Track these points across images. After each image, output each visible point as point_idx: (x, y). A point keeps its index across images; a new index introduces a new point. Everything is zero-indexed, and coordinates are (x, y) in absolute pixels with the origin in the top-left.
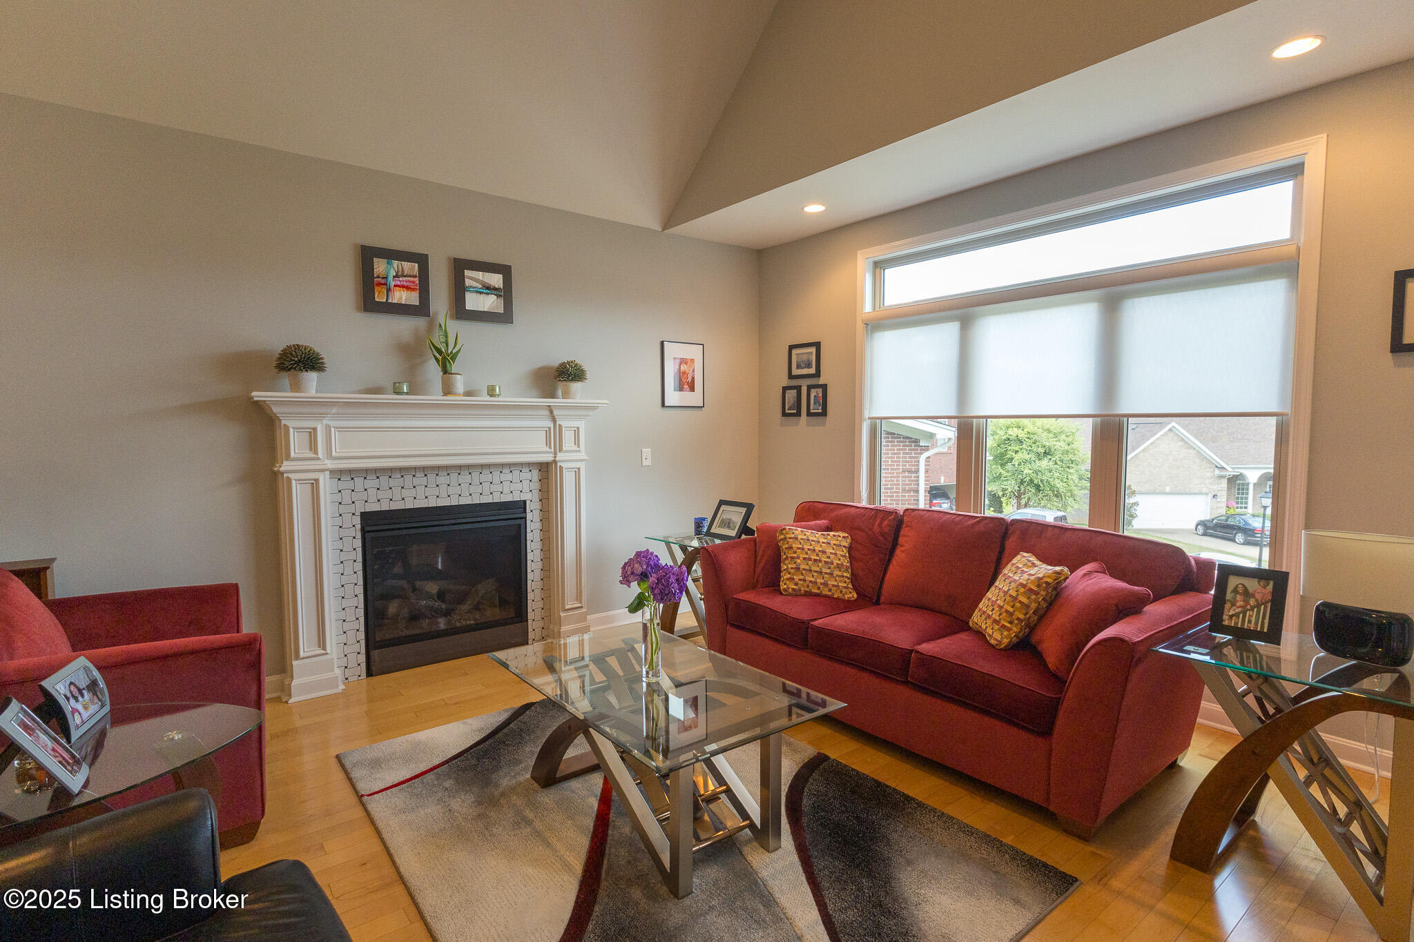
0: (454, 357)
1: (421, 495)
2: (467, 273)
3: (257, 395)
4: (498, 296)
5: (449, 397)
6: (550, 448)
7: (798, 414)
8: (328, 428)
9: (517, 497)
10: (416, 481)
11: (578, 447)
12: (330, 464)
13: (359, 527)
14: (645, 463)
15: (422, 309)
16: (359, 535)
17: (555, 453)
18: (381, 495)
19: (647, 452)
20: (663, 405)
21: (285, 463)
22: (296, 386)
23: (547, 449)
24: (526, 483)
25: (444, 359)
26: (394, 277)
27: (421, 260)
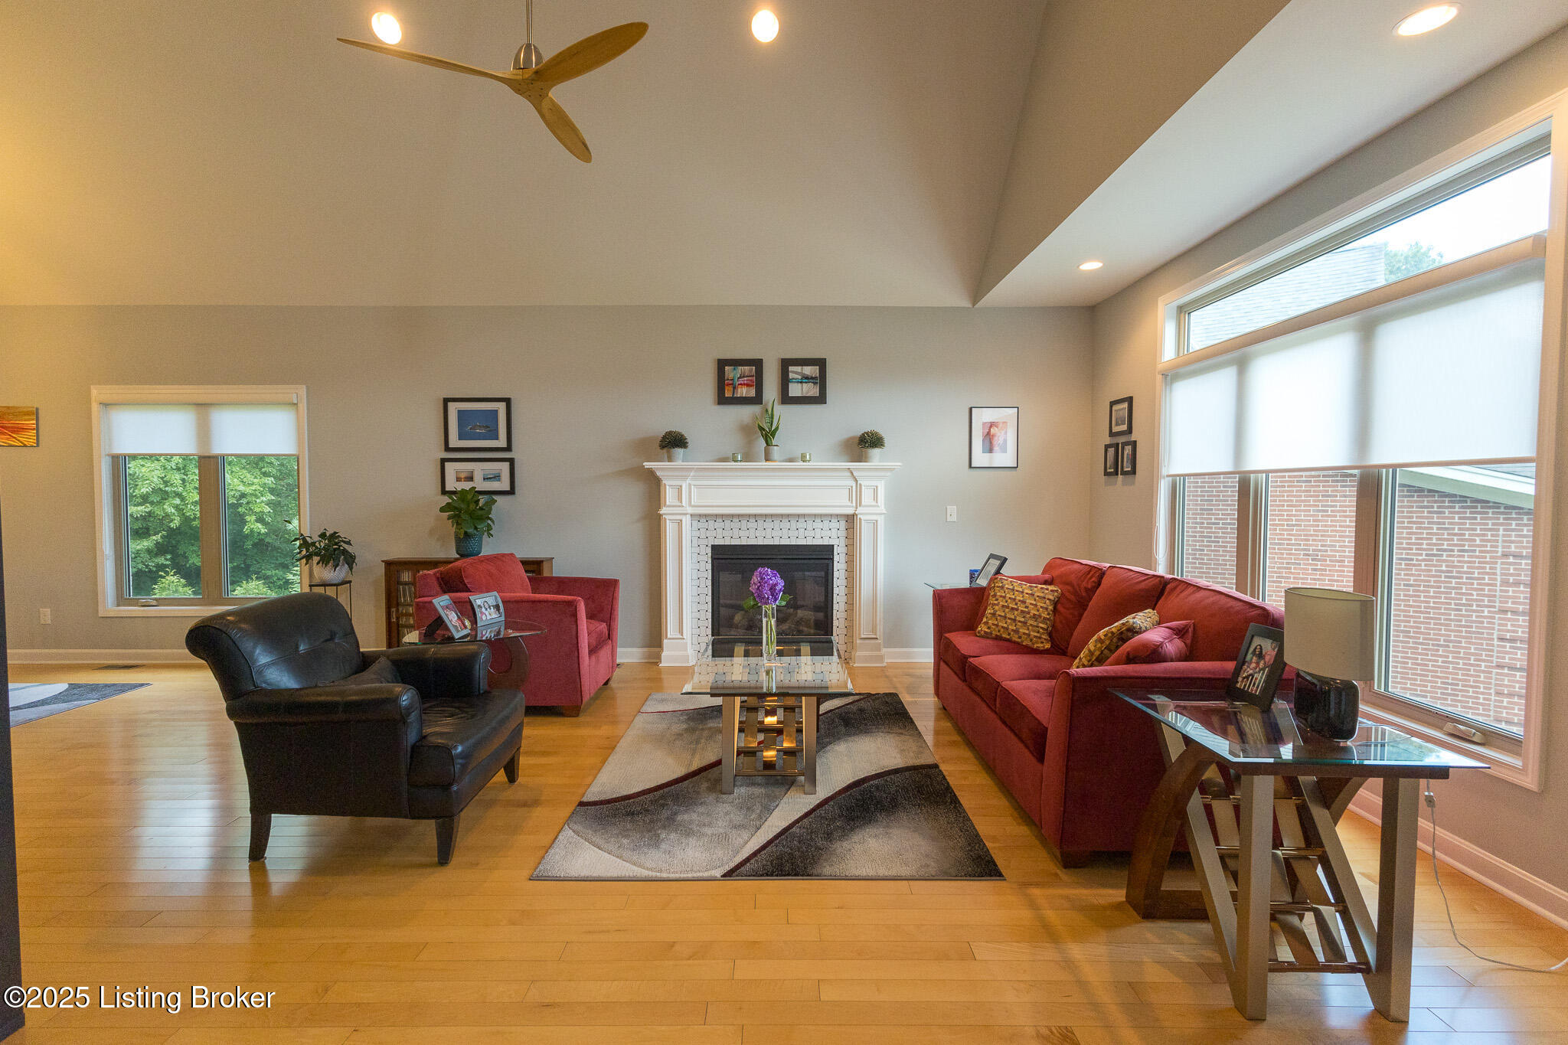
0: (773, 434)
1: (752, 536)
2: (791, 368)
3: (647, 465)
4: (815, 383)
5: (768, 463)
6: (852, 502)
7: (1117, 474)
8: (690, 485)
9: (826, 542)
10: (750, 525)
11: (877, 502)
12: (690, 510)
13: (710, 555)
14: (949, 519)
15: (758, 400)
16: (710, 561)
17: (857, 508)
18: (726, 533)
19: (952, 509)
20: (970, 466)
21: (664, 508)
22: (670, 459)
23: (850, 504)
24: (834, 531)
25: (766, 435)
26: (738, 378)
27: (758, 364)
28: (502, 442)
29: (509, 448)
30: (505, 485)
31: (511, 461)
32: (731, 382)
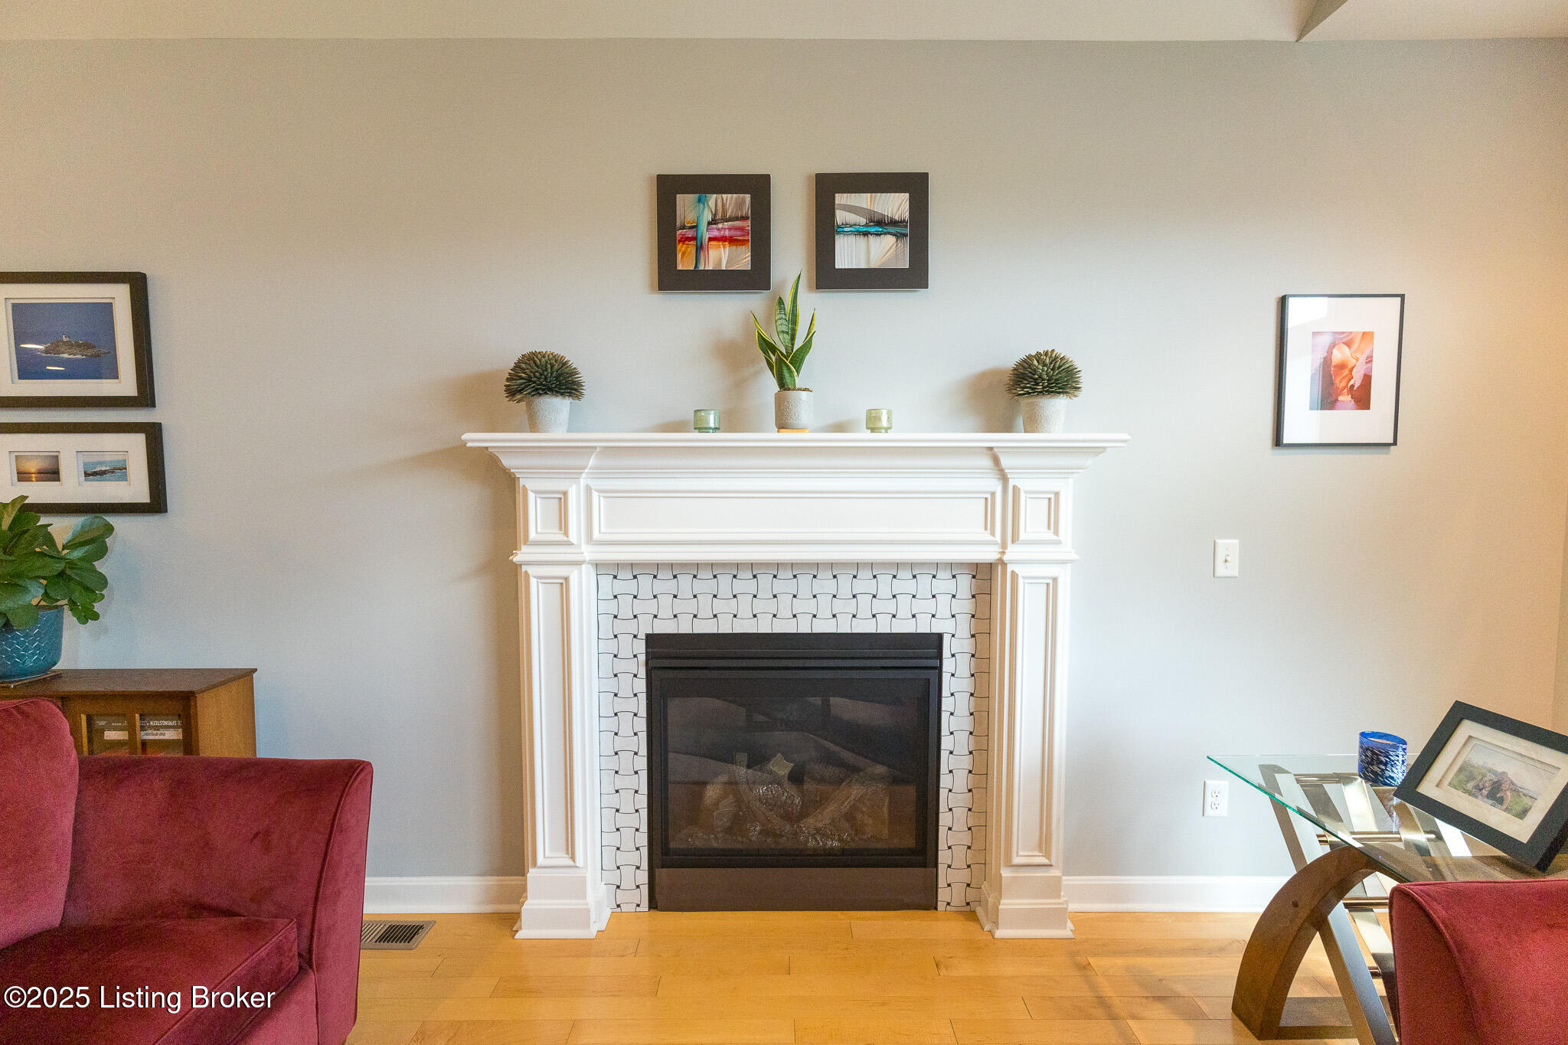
0: (797, 359)
1: (745, 612)
2: (841, 199)
3: (475, 439)
4: (899, 236)
5: (785, 435)
6: (993, 534)
8: (589, 490)
9: (923, 627)
10: (739, 586)
11: (1056, 532)
12: (589, 553)
13: (642, 658)
14: (1221, 571)
15: (756, 278)
16: (642, 673)
17: (1004, 545)
18: (679, 606)
19: (1229, 547)
20: (1278, 441)
21: (524, 548)
22: (533, 425)
23: (987, 537)
24: (944, 600)
25: (780, 362)
26: (709, 223)
27: (758, 187)
28: (126, 384)
29: (146, 397)
30: (136, 489)
31: (154, 434)
32: (690, 233)
